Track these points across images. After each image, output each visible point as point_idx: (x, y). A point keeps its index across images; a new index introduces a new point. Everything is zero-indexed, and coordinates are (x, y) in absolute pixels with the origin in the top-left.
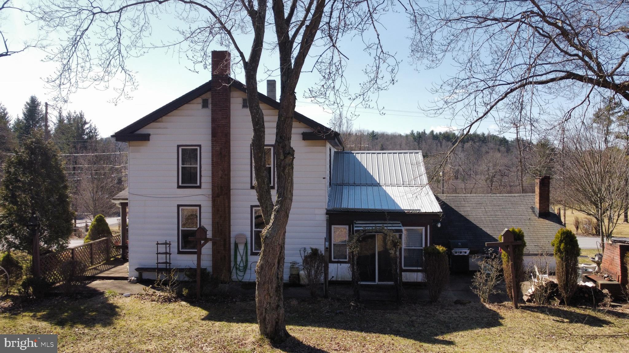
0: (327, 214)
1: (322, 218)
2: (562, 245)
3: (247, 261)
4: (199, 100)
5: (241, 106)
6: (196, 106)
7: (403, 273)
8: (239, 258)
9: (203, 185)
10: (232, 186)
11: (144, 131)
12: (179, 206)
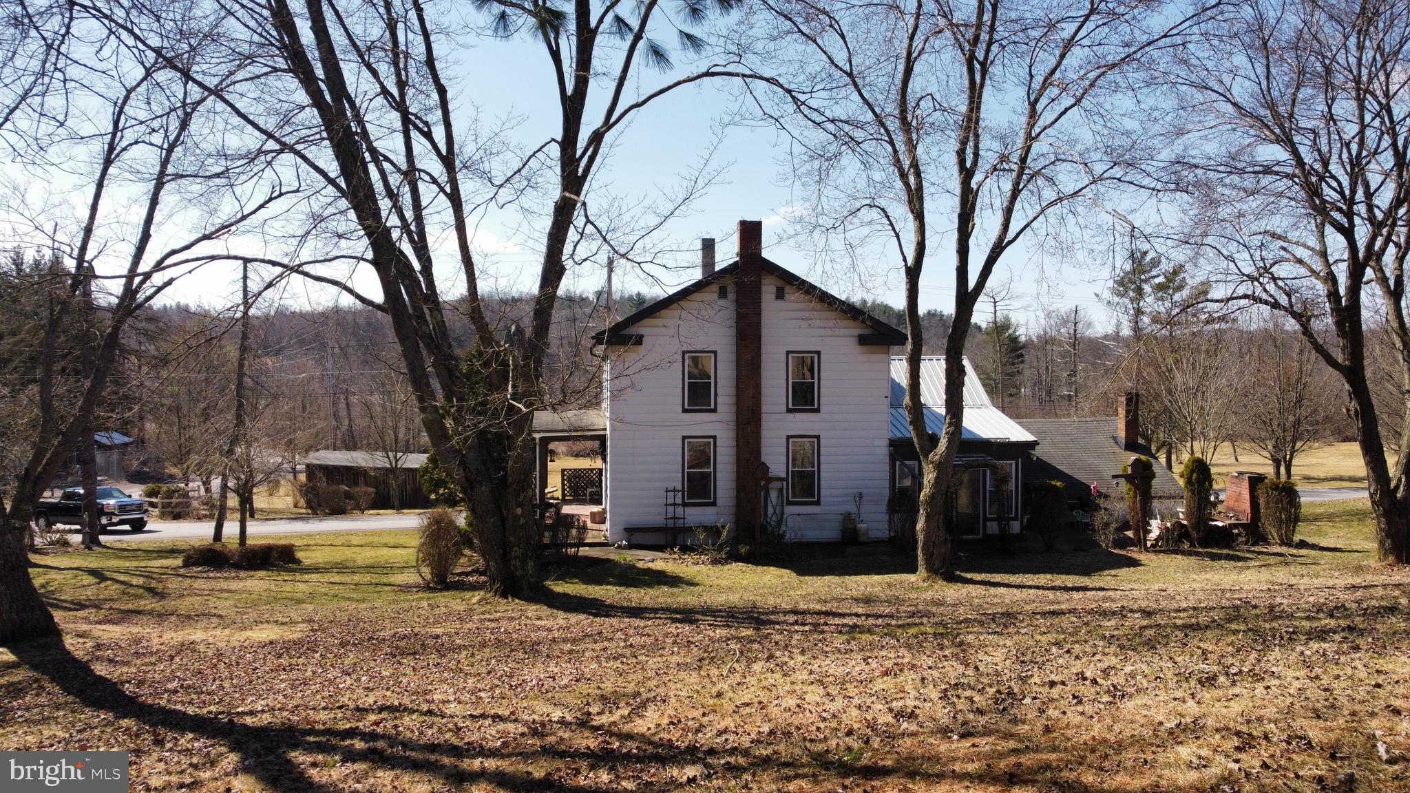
0: (890, 445)
1: (881, 450)
2: (1195, 475)
3: (782, 514)
4: (715, 288)
5: (773, 296)
6: (710, 295)
7: (988, 524)
8: (770, 510)
9: (719, 408)
10: (764, 408)
11: (634, 330)
12: (684, 438)
